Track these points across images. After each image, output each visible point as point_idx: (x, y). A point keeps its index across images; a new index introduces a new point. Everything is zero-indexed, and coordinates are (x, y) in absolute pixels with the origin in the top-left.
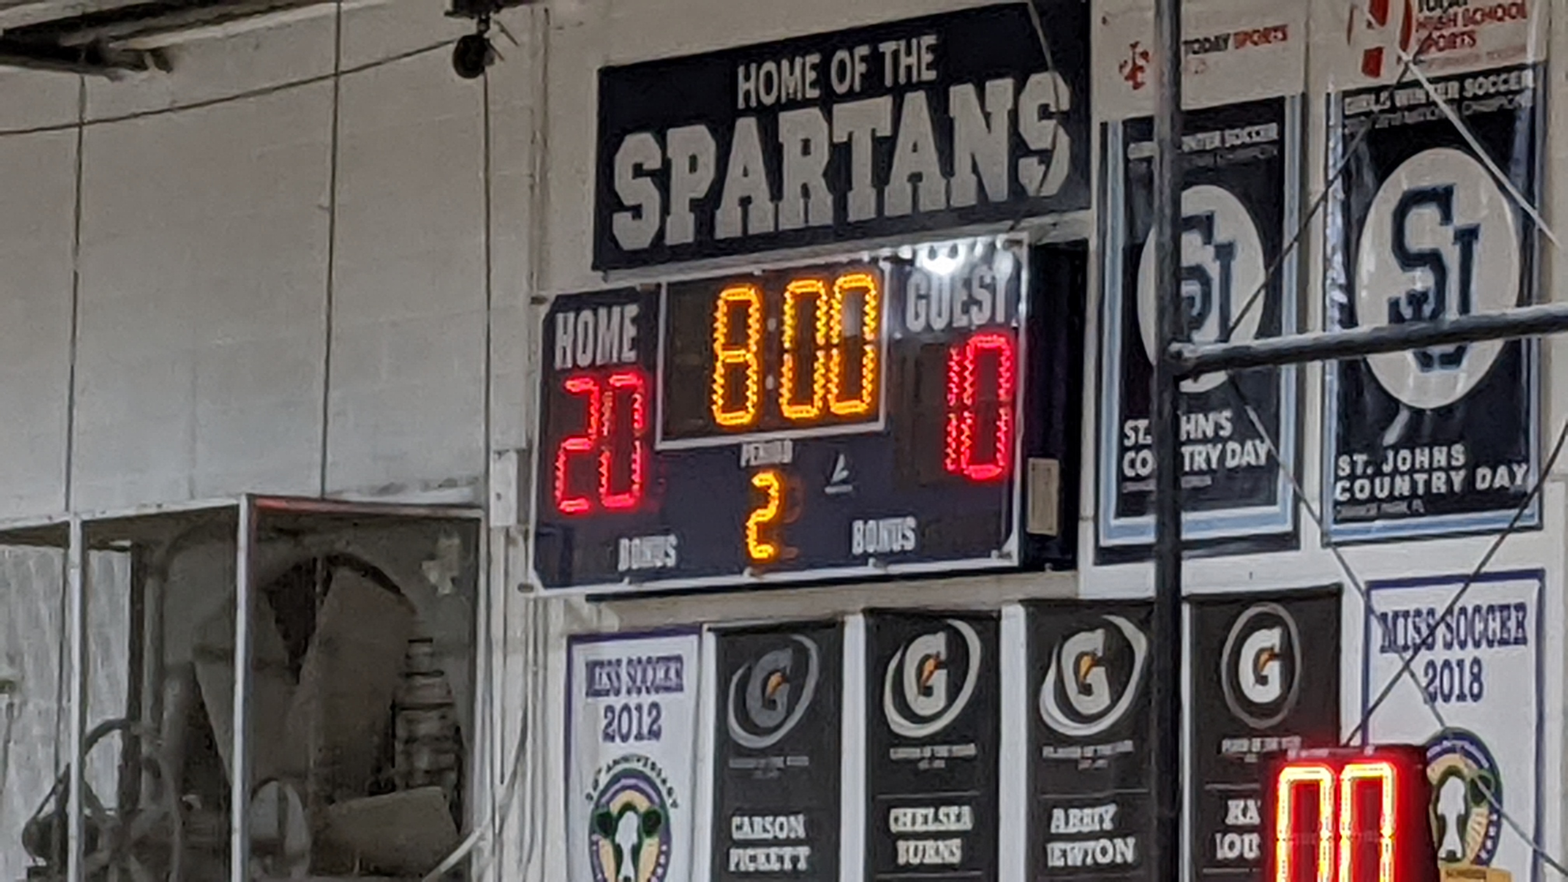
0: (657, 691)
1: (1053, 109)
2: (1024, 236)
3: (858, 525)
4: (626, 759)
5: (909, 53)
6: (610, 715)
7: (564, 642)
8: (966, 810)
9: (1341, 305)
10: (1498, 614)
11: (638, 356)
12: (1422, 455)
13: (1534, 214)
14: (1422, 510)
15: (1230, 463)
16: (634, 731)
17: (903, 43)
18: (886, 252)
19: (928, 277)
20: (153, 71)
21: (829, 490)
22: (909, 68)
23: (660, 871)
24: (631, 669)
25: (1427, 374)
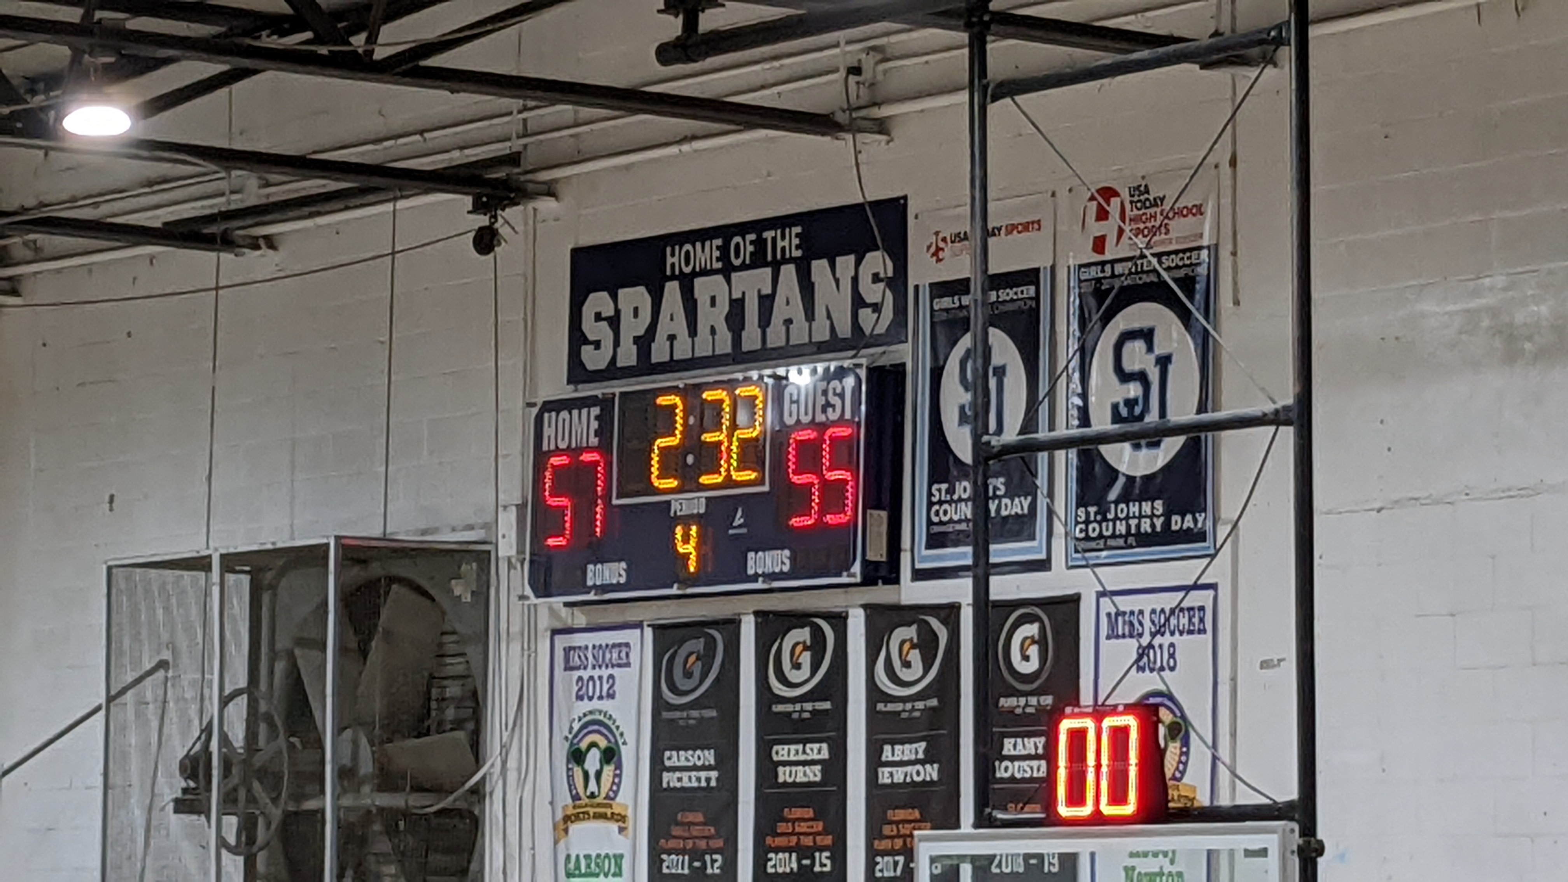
0: (613, 666)
1: (882, 276)
2: (863, 361)
3: (751, 555)
4: (591, 713)
5: (783, 238)
6: (580, 683)
7: (548, 634)
8: (824, 746)
9: (1079, 409)
10: (1186, 613)
11: (600, 441)
12: (1134, 506)
14: (1134, 544)
15: (1004, 513)
17: (778, 232)
18: (768, 372)
19: (797, 388)
20: (265, 250)
21: (731, 532)
22: (784, 249)
23: (615, 788)
24: (595, 652)
25: (1137, 453)
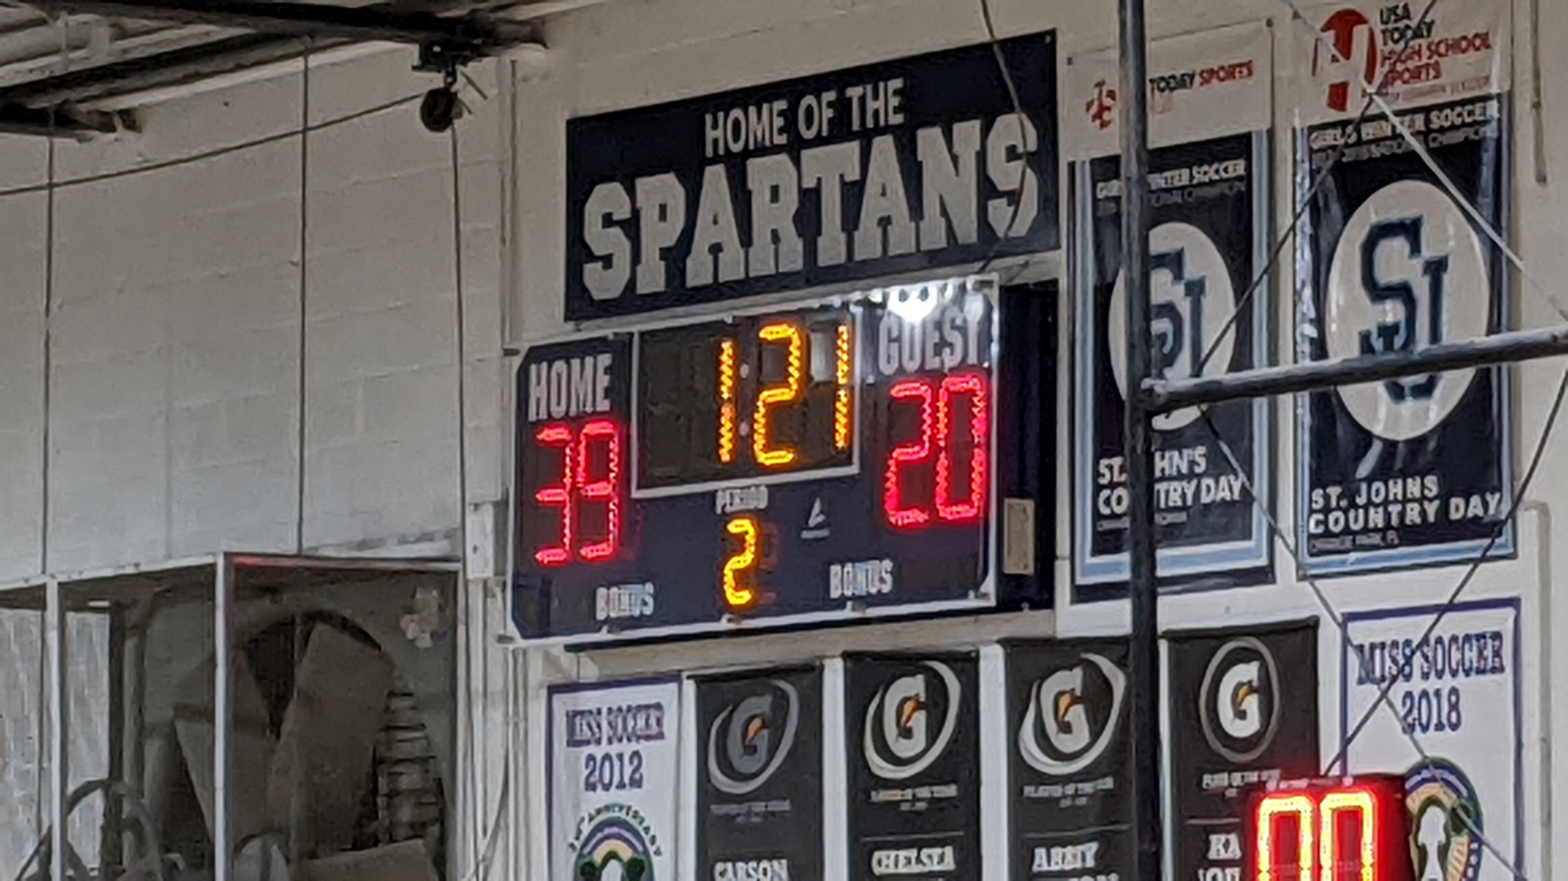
0: (639, 738)
1: (1020, 150)
2: (994, 277)
3: (835, 569)
4: (607, 808)
5: (876, 97)
6: (592, 763)
7: (544, 692)
8: (949, 851)
9: (1312, 340)
10: (1474, 643)
11: (612, 405)
12: (1396, 486)
13: (1502, 244)
14: (1397, 542)
15: (1205, 499)
16: (616, 780)
17: (869, 88)
18: (857, 296)
19: (899, 319)
20: (121, 132)
21: (806, 535)
22: (876, 112)
24: (612, 717)
25: (1397, 407)
